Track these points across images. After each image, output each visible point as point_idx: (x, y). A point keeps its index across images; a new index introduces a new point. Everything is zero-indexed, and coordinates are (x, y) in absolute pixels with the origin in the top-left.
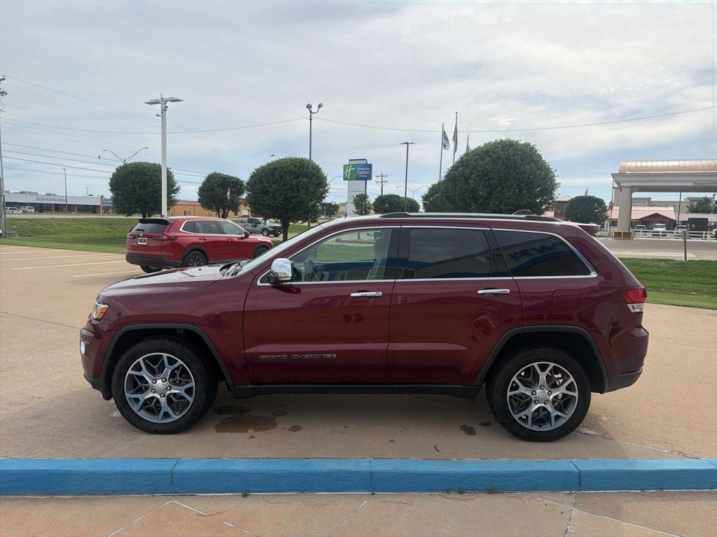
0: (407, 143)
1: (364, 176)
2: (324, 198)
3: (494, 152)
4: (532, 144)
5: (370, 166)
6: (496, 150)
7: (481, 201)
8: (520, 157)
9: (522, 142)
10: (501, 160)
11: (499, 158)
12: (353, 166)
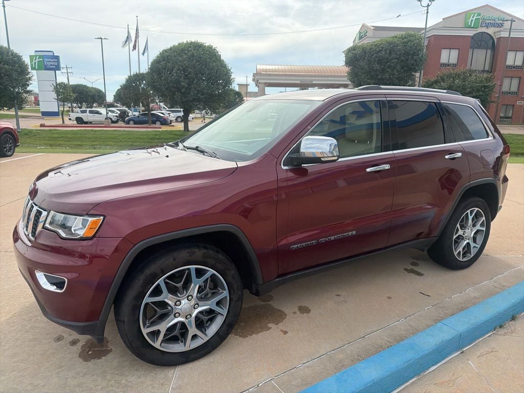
0: (101, 38)
1: (53, 67)
2: (28, 85)
3: (189, 51)
4: (214, 47)
5: (57, 58)
6: (190, 49)
7: (183, 90)
8: (208, 56)
9: (207, 45)
10: (195, 58)
11: (193, 56)
12: (40, 57)
